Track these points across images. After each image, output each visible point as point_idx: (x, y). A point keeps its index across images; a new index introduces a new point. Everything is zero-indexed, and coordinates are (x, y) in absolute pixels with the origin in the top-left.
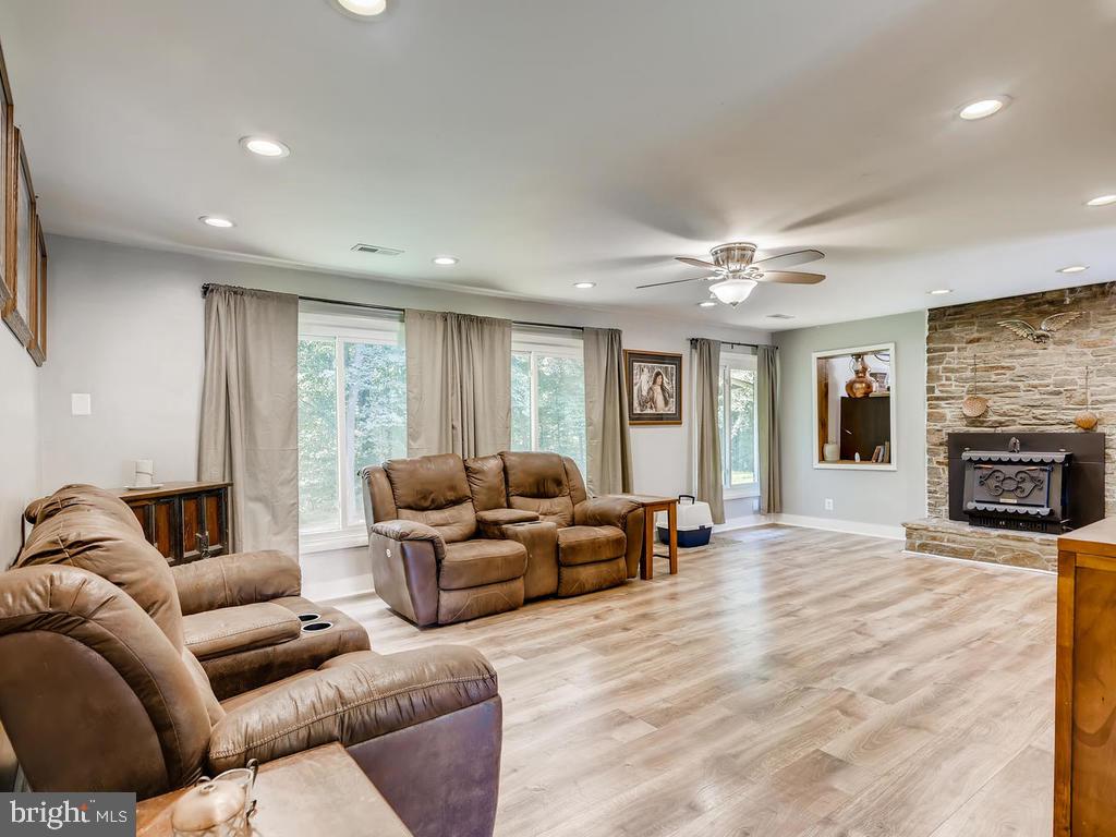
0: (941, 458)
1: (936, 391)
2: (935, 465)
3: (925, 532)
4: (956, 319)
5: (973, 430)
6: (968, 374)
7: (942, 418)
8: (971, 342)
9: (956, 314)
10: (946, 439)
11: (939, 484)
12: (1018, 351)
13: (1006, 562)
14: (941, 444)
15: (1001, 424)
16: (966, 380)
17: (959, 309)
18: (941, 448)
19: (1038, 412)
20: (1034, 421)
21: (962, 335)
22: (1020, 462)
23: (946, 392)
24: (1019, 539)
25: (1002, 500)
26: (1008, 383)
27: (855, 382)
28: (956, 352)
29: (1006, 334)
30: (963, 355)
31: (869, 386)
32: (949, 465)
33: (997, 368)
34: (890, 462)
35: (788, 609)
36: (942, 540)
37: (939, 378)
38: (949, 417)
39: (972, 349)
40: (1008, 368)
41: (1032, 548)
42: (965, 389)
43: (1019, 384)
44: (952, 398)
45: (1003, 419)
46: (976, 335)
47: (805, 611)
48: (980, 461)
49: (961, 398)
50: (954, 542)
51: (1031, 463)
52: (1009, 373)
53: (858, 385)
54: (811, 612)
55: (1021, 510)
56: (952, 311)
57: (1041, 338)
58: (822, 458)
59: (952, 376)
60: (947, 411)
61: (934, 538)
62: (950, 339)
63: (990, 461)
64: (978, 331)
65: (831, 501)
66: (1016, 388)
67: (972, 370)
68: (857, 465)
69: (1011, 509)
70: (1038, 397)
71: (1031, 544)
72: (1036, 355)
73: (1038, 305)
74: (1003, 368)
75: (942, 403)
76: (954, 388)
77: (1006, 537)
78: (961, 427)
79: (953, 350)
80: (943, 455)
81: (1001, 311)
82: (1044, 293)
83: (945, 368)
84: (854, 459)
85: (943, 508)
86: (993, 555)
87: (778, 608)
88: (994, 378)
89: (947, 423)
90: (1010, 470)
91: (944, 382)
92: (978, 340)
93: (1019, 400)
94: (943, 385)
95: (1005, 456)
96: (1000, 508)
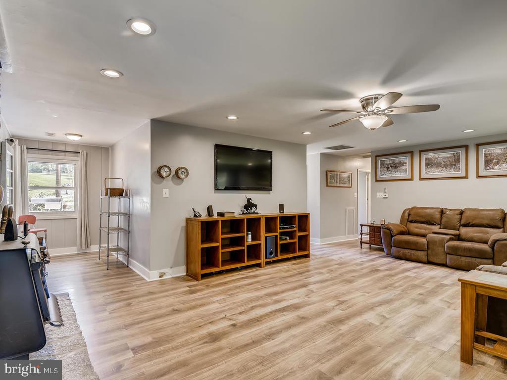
35: (343, 306)
47: (334, 305)
54: (331, 304)
87: (349, 307)
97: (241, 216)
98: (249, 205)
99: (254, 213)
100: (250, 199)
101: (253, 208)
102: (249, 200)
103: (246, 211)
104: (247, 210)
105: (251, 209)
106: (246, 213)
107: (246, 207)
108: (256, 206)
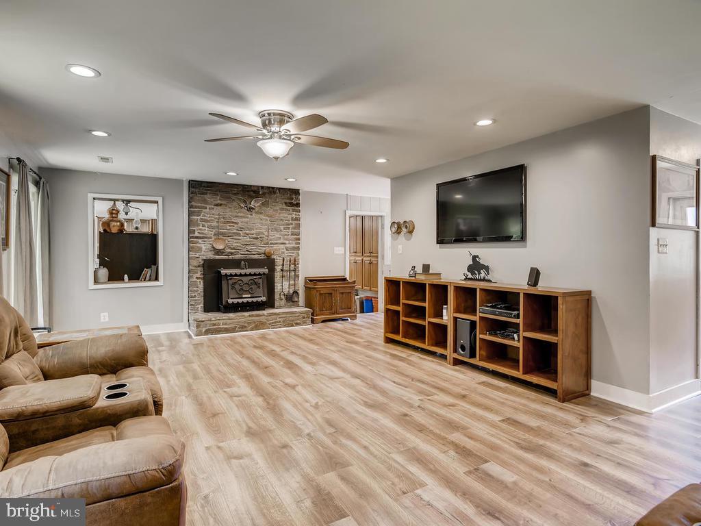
0: (199, 275)
1: (196, 233)
2: (195, 279)
3: (209, 322)
4: (208, 190)
5: (217, 257)
6: (214, 224)
7: (200, 249)
8: (217, 205)
9: (208, 187)
10: (202, 262)
11: (197, 291)
12: (239, 214)
13: (252, 329)
14: (199, 266)
15: (232, 254)
16: (213, 228)
17: (209, 185)
18: (198, 268)
19: (249, 248)
20: (247, 253)
21: (212, 200)
22: (250, 275)
23: (203, 234)
24: (257, 316)
25: (244, 296)
26: (235, 231)
27: (111, 221)
28: (208, 210)
29: (235, 204)
30: (212, 213)
31: (122, 225)
32: (204, 279)
33: (230, 222)
34: (157, 279)
36: (219, 324)
37: (198, 225)
38: (204, 249)
39: (217, 210)
40: (235, 223)
41: (263, 319)
42: (213, 233)
43: (240, 232)
44: (206, 238)
45: (233, 251)
46: (219, 202)
48: (231, 275)
49: (211, 238)
50: (226, 324)
51: (255, 275)
52: (235, 225)
53: (113, 224)
55: (255, 300)
56: (205, 184)
57: (251, 209)
58: (96, 281)
59: (206, 224)
60: (202, 245)
61: (214, 325)
62: (205, 201)
63: (236, 275)
64: (220, 199)
65: (106, 314)
66: (239, 235)
67: (218, 222)
68: (127, 284)
69: (250, 300)
70: (249, 240)
71: (263, 317)
72: (247, 218)
73: (248, 191)
74: (233, 222)
75: (200, 241)
76: (207, 231)
77: (252, 316)
78: (211, 256)
79: (206, 208)
80: (199, 273)
81: (232, 191)
82: (251, 186)
83: (201, 219)
84: (124, 280)
85: (200, 306)
86: (245, 327)
88: (228, 228)
89: (203, 253)
90: (245, 279)
91: (201, 227)
92: (221, 205)
93: (240, 241)
94: (200, 229)
95: (238, 271)
96: (245, 300)
97: (463, 282)
98: (476, 266)
99: (484, 280)
100: (477, 257)
101: (482, 271)
102: (475, 258)
103: (470, 276)
104: (473, 273)
105: (480, 273)
106: (471, 279)
107: (470, 269)
108: (487, 268)
